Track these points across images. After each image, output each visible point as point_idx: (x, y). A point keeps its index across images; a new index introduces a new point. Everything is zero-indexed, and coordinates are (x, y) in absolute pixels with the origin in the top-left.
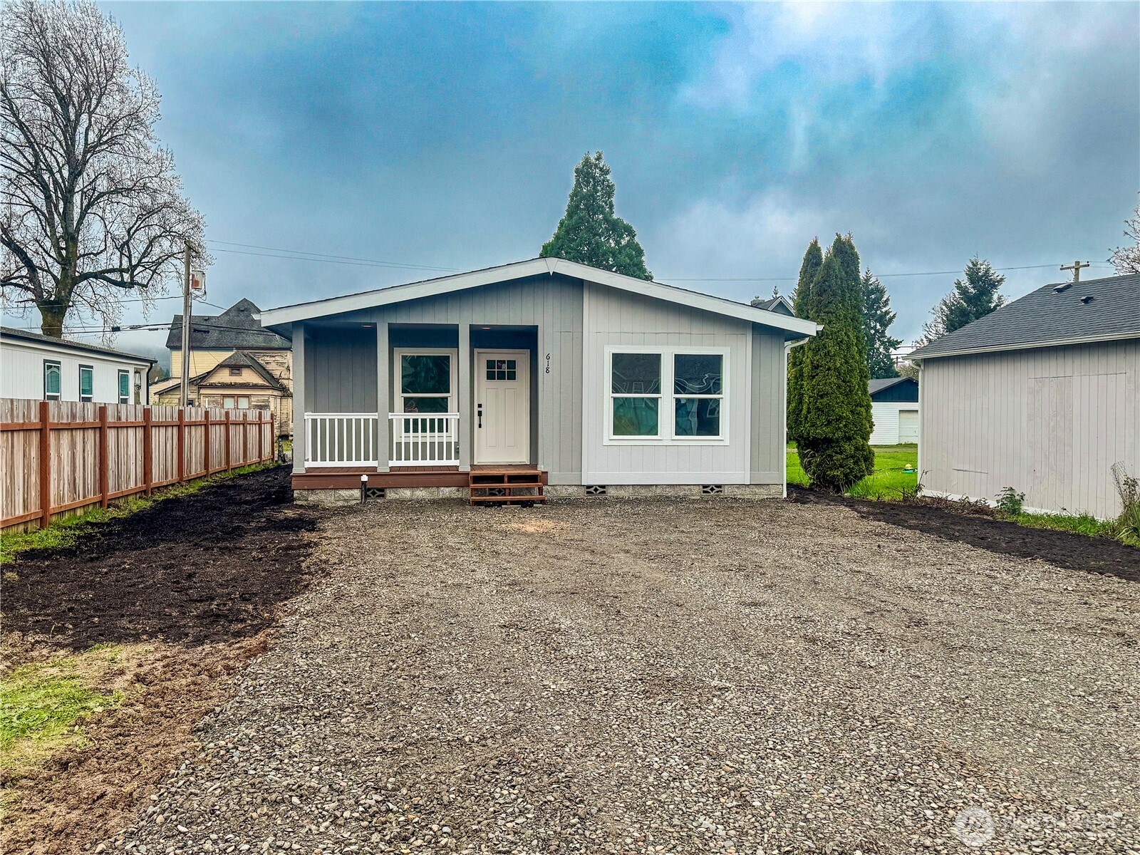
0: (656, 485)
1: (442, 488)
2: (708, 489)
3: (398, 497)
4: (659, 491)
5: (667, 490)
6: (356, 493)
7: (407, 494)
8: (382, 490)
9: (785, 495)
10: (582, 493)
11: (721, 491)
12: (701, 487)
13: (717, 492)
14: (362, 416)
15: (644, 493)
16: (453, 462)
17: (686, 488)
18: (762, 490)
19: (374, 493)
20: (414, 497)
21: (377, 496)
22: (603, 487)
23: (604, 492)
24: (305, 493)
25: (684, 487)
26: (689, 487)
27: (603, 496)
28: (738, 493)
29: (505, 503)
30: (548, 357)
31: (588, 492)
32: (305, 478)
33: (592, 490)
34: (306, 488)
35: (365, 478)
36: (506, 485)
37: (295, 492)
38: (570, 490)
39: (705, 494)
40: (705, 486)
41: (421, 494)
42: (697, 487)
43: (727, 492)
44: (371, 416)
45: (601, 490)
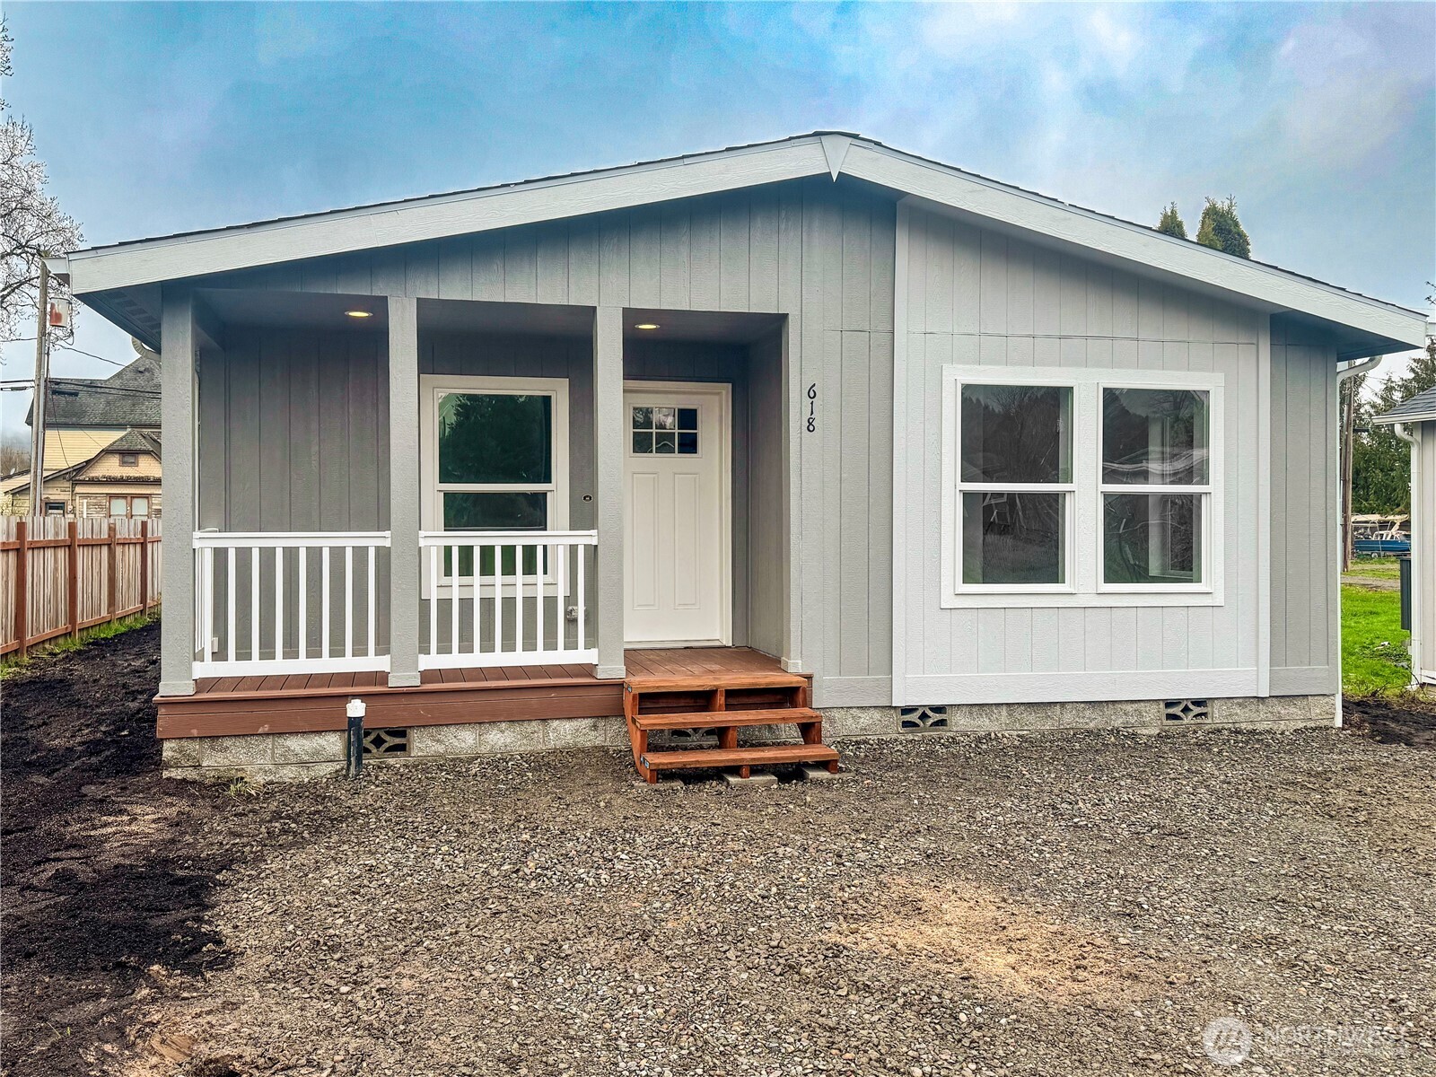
0: (1063, 704)
1: (556, 723)
2: (1176, 710)
3: (441, 749)
4: (1068, 718)
5: (1087, 713)
6: (333, 744)
7: (463, 740)
8: (402, 733)
9: (1338, 722)
10: (891, 729)
11: (1205, 714)
12: (1162, 705)
13: (1200, 715)
14: (348, 540)
15: (1036, 724)
16: (582, 656)
17: (1129, 708)
18: (1292, 710)
19: (378, 742)
20: (484, 750)
21: (387, 750)
22: (939, 709)
23: (942, 723)
24: (193, 747)
25: (1124, 706)
26: (1135, 706)
27: (945, 733)
28: (1244, 718)
29: (735, 770)
30: (812, 394)
31: (906, 724)
32: (186, 709)
33: (914, 717)
34: (195, 733)
35: (356, 709)
36: (720, 717)
37: (166, 745)
38: (865, 719)
39: (1170, 722)
40: (1169, 704)
41: (500, 739)
42: (1154, 706)
43: (1218, 716)
44: (373, 540)
45: (936, 717)
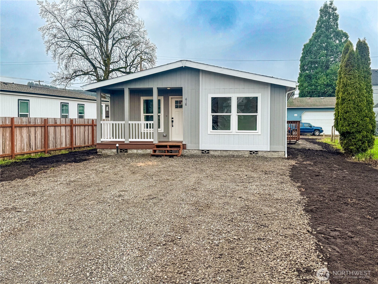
0: (230, 151)
1: (147, 150)
2: (252, 153)
3: (132, 152)
4: (231, 153)
5: (235, 152)
6: (115, 151)
7: (135, 151)
8: (126, 150)
9: (286, 156)
10: (200, 153)
11: (257, 154)
12: (249, 152)
13: (256, 154)
14: (120, 122)
15: (225, 154)
16: (152, 140)
17: (242, 152)
18: (276, 154)
19: (124, 151)
20: (138, 153)
21: (125, 152)
22: (208, 151)
23: (209, 153)
24: (101, 150)
25: (241, 151)
26: (244, 152)
27: (209, 154)
28: (265, 155)
29: (163, 156)
30: (186, 99)
31: (202, 153)
32: (101, 145)
33: (204, 152)
34: (101, 148)
35: (117, 145)
36: (168, 149)
37: (98, 149)
38: (195, 152)
39: (250, 155)
40: (251, 151)
41: (140, 152)
42: (247, 152)
43: (260, 154)
44: (123, 122)
45: (207, 152)
